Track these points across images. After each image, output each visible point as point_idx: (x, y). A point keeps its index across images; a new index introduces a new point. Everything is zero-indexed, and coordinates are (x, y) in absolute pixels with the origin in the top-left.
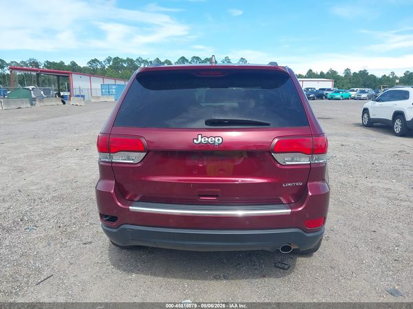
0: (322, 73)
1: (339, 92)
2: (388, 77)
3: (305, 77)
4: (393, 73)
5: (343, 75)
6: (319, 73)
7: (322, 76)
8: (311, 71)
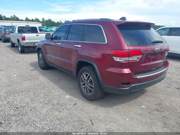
0: (32, 19)
1: (48, 28)
2: (59, 23)
3: (25, 21)
4: (61, 21)
5: (42, 21)
6: (31, 19)
7: (33, 20)
8: (27, 18)
